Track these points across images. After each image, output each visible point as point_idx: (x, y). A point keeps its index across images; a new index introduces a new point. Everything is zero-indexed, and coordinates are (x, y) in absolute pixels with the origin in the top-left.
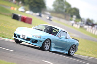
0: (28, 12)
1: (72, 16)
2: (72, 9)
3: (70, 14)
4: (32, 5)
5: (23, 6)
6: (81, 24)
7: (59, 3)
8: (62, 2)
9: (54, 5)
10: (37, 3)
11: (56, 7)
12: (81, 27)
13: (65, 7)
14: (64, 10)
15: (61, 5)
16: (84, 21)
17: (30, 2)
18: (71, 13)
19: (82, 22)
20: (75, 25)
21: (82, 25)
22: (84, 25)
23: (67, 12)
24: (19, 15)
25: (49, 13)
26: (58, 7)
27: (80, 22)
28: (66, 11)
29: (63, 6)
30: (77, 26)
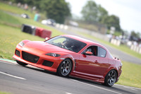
0: (44, 22)
1: (109, 28)
2: (109, 17)
3: (106, 25)
4: (51, 11)
5: (38, 13)
6: (122, 39)
7: (91, 9)
8: (95, 8)
9: (83, 12)
10: (58, 9)
11: (86, 15)
12: (122, 43)
13: (99, 15)
14: (97, 19)
15: (94, 11)
16: (127, 36)
17: (48, 8)
18: (108, 23)
19: (124, 37)
20: (114, 42)
21: (123, 41)
22: (127, 40)
23: (102, 22)
24: (33, 27)
25: (75, 24)
26: (89, 14)
27: (121, 37)
28: (100, 20)
29: (97, 13)
30: (116, 43)
